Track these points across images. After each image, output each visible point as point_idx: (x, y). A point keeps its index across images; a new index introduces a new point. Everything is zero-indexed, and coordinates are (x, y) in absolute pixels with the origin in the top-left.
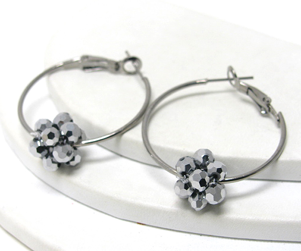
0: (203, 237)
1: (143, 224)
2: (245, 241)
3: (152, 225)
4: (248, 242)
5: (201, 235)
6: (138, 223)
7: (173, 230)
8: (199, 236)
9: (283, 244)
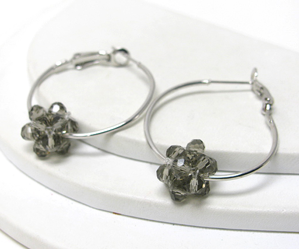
0: (175, 226)
1: (118, 214)
2: (216, 230)
3: (127, 214)
4: (218, 231)
5: (174, 224)
6: (114, 213)
7: (147, 220)
8: (172, 226)
9: (252, 233)
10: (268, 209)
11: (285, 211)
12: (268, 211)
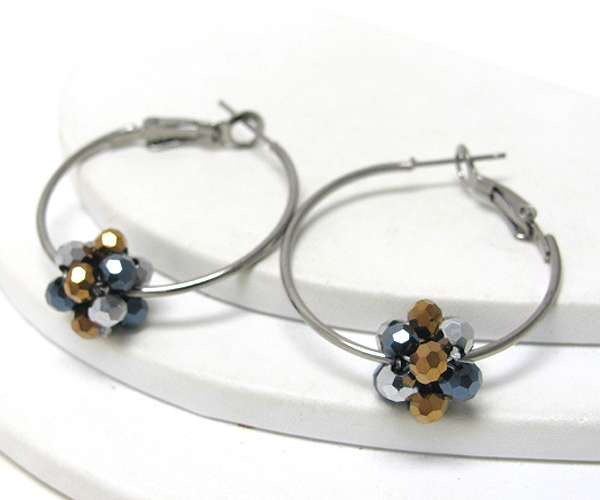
10: (552, 417)
11: (586, 419)
12: (552, 420)
